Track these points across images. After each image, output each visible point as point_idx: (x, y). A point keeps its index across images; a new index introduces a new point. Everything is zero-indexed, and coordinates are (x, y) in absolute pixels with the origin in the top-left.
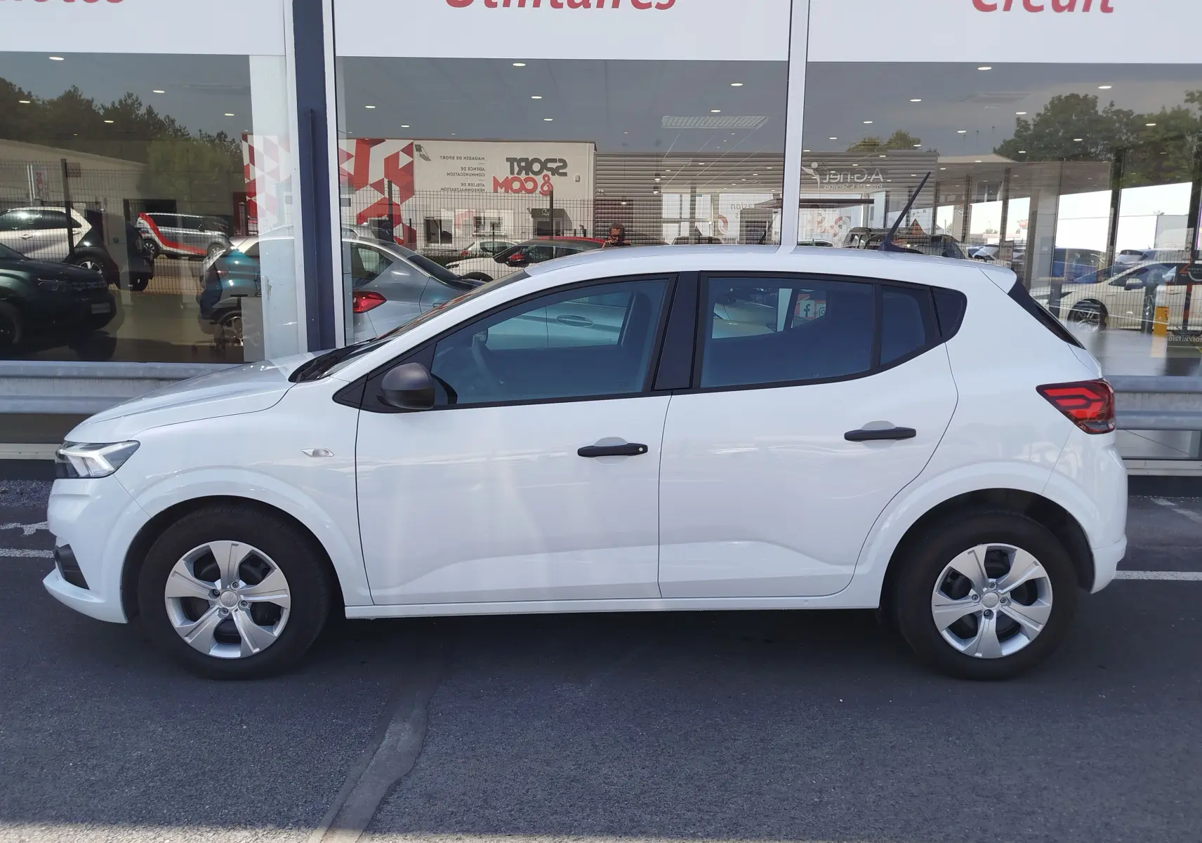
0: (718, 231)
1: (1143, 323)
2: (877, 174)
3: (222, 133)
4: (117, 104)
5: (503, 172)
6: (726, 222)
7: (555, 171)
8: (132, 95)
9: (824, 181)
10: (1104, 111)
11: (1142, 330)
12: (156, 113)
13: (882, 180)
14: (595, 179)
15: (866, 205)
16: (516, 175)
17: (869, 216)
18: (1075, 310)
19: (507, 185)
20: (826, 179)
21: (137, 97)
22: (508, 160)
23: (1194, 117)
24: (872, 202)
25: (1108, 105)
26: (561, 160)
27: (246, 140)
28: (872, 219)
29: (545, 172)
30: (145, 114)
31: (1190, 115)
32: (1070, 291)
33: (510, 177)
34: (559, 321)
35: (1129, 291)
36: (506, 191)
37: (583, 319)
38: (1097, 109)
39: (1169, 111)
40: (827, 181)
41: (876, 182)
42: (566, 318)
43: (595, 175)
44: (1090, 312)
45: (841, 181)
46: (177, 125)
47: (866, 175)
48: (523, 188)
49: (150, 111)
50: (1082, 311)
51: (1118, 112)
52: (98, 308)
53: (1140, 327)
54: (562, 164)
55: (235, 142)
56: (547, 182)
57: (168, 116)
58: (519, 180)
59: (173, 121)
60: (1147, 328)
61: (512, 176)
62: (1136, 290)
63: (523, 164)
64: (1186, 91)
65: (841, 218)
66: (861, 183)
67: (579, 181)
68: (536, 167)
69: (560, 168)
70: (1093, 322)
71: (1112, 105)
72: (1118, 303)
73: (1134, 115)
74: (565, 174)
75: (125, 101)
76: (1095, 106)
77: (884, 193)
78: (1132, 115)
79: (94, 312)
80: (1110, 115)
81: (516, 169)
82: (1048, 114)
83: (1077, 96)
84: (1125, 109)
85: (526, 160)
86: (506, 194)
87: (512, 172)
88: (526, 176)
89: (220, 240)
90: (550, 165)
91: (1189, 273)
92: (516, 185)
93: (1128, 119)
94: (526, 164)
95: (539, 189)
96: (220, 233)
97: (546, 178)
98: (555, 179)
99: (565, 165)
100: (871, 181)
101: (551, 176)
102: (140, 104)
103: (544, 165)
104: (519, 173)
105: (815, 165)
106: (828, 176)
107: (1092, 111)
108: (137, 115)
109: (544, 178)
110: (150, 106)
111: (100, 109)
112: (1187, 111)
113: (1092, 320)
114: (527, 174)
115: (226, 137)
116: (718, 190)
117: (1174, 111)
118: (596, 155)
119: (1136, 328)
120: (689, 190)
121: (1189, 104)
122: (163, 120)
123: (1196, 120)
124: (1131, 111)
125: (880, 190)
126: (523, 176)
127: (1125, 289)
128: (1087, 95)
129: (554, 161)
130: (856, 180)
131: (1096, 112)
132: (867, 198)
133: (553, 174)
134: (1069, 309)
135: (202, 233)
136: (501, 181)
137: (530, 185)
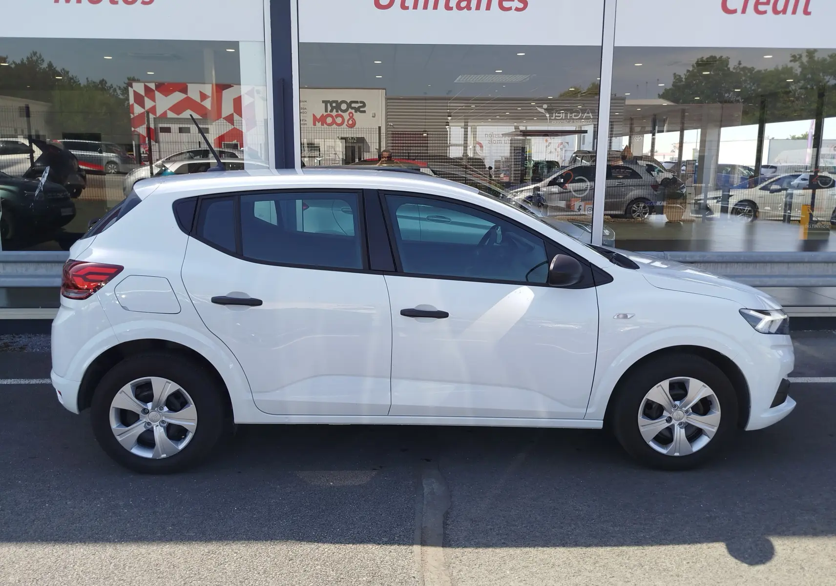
0: (477, 153)
1: (784, 216)
2: (588, 113)
3: (103, 80)
4: (25, 61)
5: (320, 111)
6: (481, 146)
7: (357, 110)
8: (36, 53)
9: (552, 118)
10: (734, 68)
11: (784, 221)
12: (55, 67)
13: (592, 117)
14: (387, 115)
15: (579, 135)
16: (329, 113)
17: (581, 142)
18: (737, 207)
19: (323, 120)
20: (553, 117)
21: (40, 55)
22: (323, 102)
23: (796, 72)
24: (586, 132)
25: (736, 63)
26: (361, 102)
27: (132, 87)
28: (583, 144)
29: (350, 110)
30: (47, 67)
31: (794, 71)
32: (733, 194)
33: (325, 114)
34: (428, 219)
35: (773, 194)
36: (322, 125)
37: (444, 218)
38: (729, 66)
39: (780, 68)
40: (553, 118)
41: (587, 118)
42: (432, 217)
43: (387, 112)
44: (746, 208)
45: (564, 118)
46: (70, 75)
47: (581, 114)
48: (334, 122)
49: (50, 65)
50: (741, 208)
51: (744, 68)
52: (66, 212)
53: (782, 219)
54: (362, 105)
55: (113, 87)
56: (351, 117)
57: (64, 69)
58: (332, 116)
59: (68, 72)
60: (787, 219)
61: (327, 113)
62: (778, 193)
63: (334, 105)
64: (791, 54)
65: (562, 143)
66: (577, 119)
67: (374, 117)
68: (344, 107)
69: (361, 108)
70: (749, 215)
71: (740, 64)
72: (765, 202)
73: (755, 70)
74: (364, 112)
75: (31, 58)
76: (727, 64)
77: (593, 125)
78: (754, 70)
79: (63, 214)
80: (738, 71)
81: (329, 108)
82: (695, 71)
83: (715, 57)
84: (749, 66)
85: (336, 102)
86: (323, 127)
87: (326, 111)
88: (336, 113)
89: (115, 159)
90: (353, 105)
91: (819, 182)
92: (329, 120)
93: (751, 73)
94: (337, 105)
95: (346, 123)
96: (114, 154)
97: (351, 115)
98: (357, 116)
99: (364, 105)
100: (584, 118)
101: (354, 113)
102: (43, 60)
103: (349, 105)
104: (331, 111)
105: (545, 106)
106: (554, 114)
107: (726, 68)
108: (40, 68)
109: (349, 114)
110: (50, 62)
111: (12, 64)
112: (792, 68)
113: (748, 214)
114: (337, 111)
115: (106, 83)
116: (476, 124)
117: (783, 68)
118: (387, 99)
119: (780, 219)
120: (463, 124)
121: (793, 63)
122: (60, 71)
123: (797, 74)
124: (753, 68)
125: (590, 123)
126: (334, 113)
127: (770, 193)
128: (721, 57)
129: (356, 102)
130: (573, 117)
131: (729, 69)
132: (580, 129)
133: (356, 112)
134: (732, 206)
135: (101, 155)
136: (318, 117)
137: (339, 120)
